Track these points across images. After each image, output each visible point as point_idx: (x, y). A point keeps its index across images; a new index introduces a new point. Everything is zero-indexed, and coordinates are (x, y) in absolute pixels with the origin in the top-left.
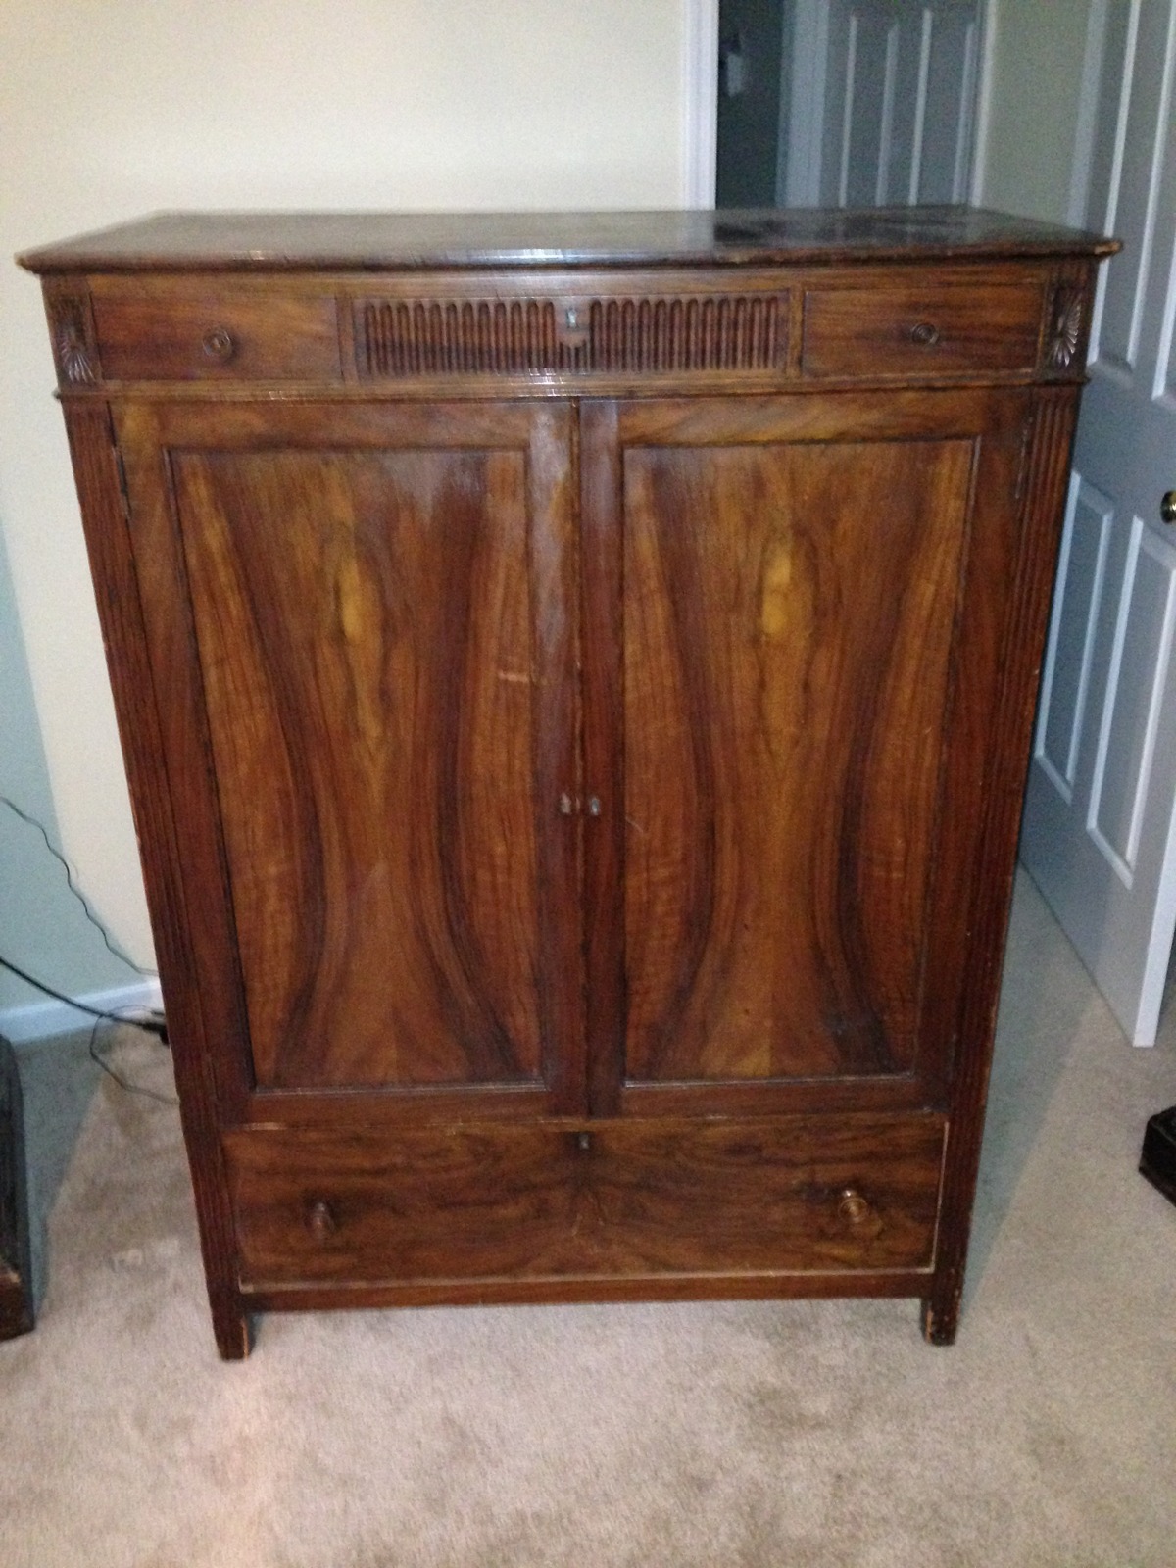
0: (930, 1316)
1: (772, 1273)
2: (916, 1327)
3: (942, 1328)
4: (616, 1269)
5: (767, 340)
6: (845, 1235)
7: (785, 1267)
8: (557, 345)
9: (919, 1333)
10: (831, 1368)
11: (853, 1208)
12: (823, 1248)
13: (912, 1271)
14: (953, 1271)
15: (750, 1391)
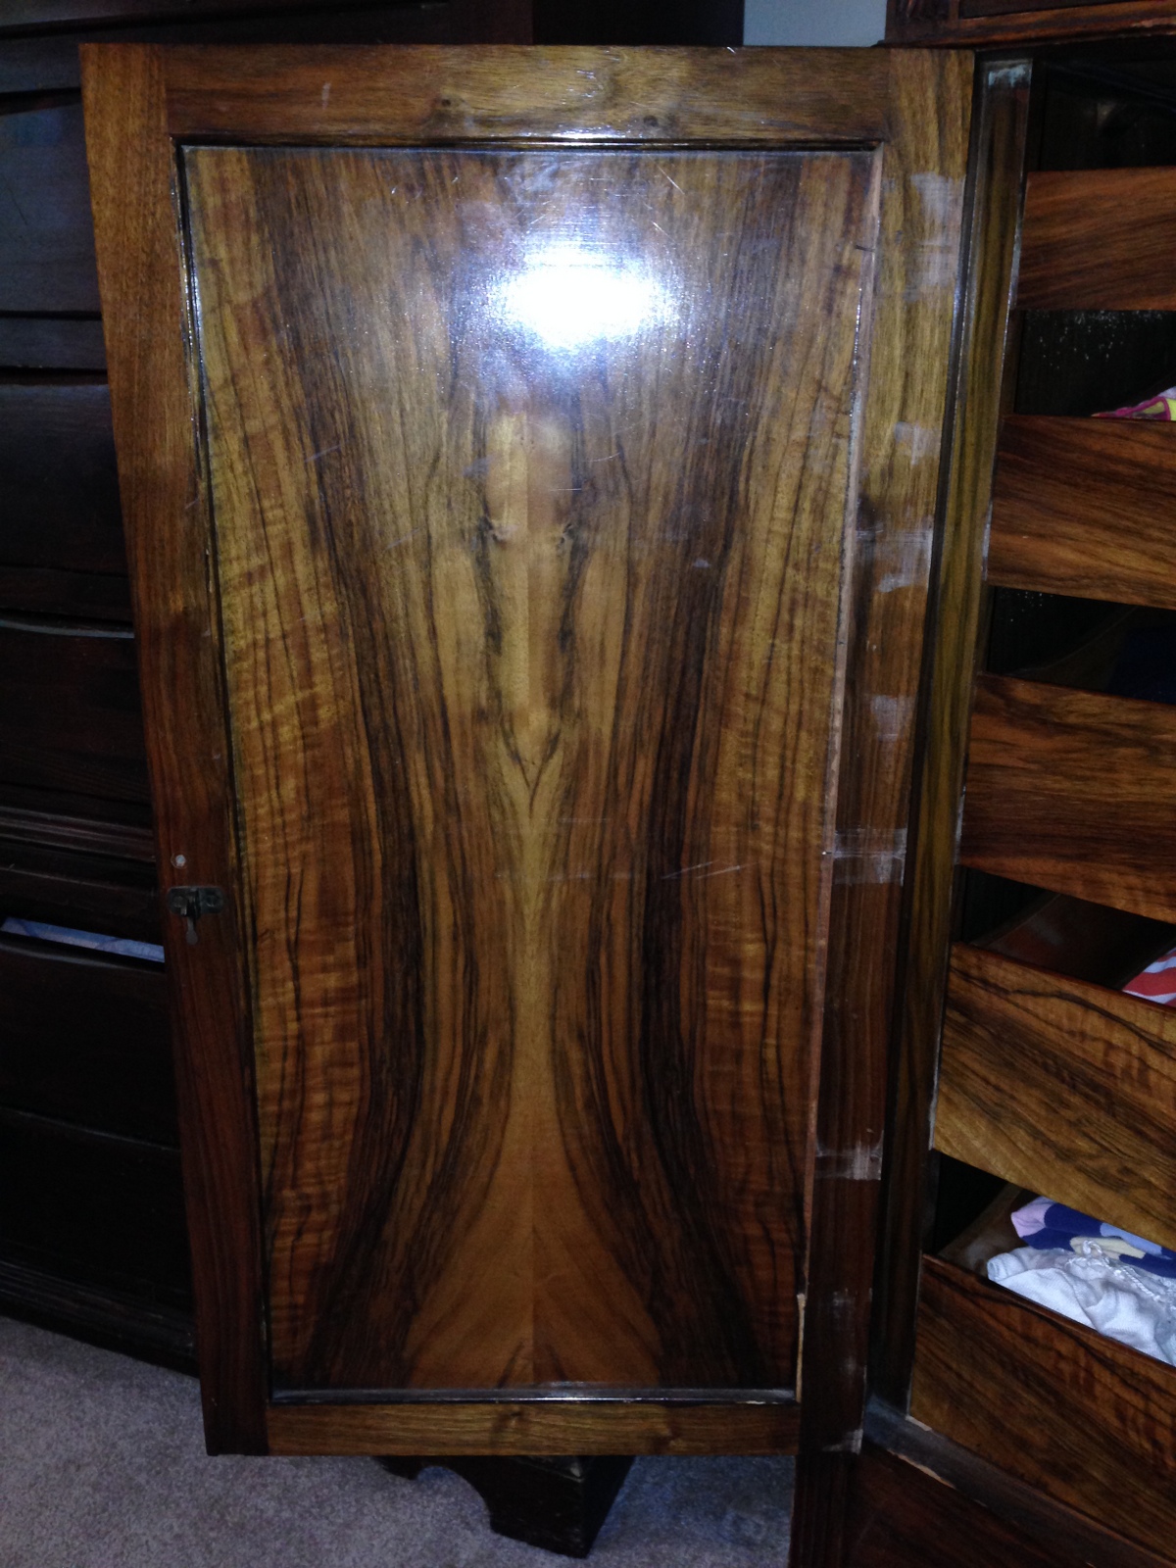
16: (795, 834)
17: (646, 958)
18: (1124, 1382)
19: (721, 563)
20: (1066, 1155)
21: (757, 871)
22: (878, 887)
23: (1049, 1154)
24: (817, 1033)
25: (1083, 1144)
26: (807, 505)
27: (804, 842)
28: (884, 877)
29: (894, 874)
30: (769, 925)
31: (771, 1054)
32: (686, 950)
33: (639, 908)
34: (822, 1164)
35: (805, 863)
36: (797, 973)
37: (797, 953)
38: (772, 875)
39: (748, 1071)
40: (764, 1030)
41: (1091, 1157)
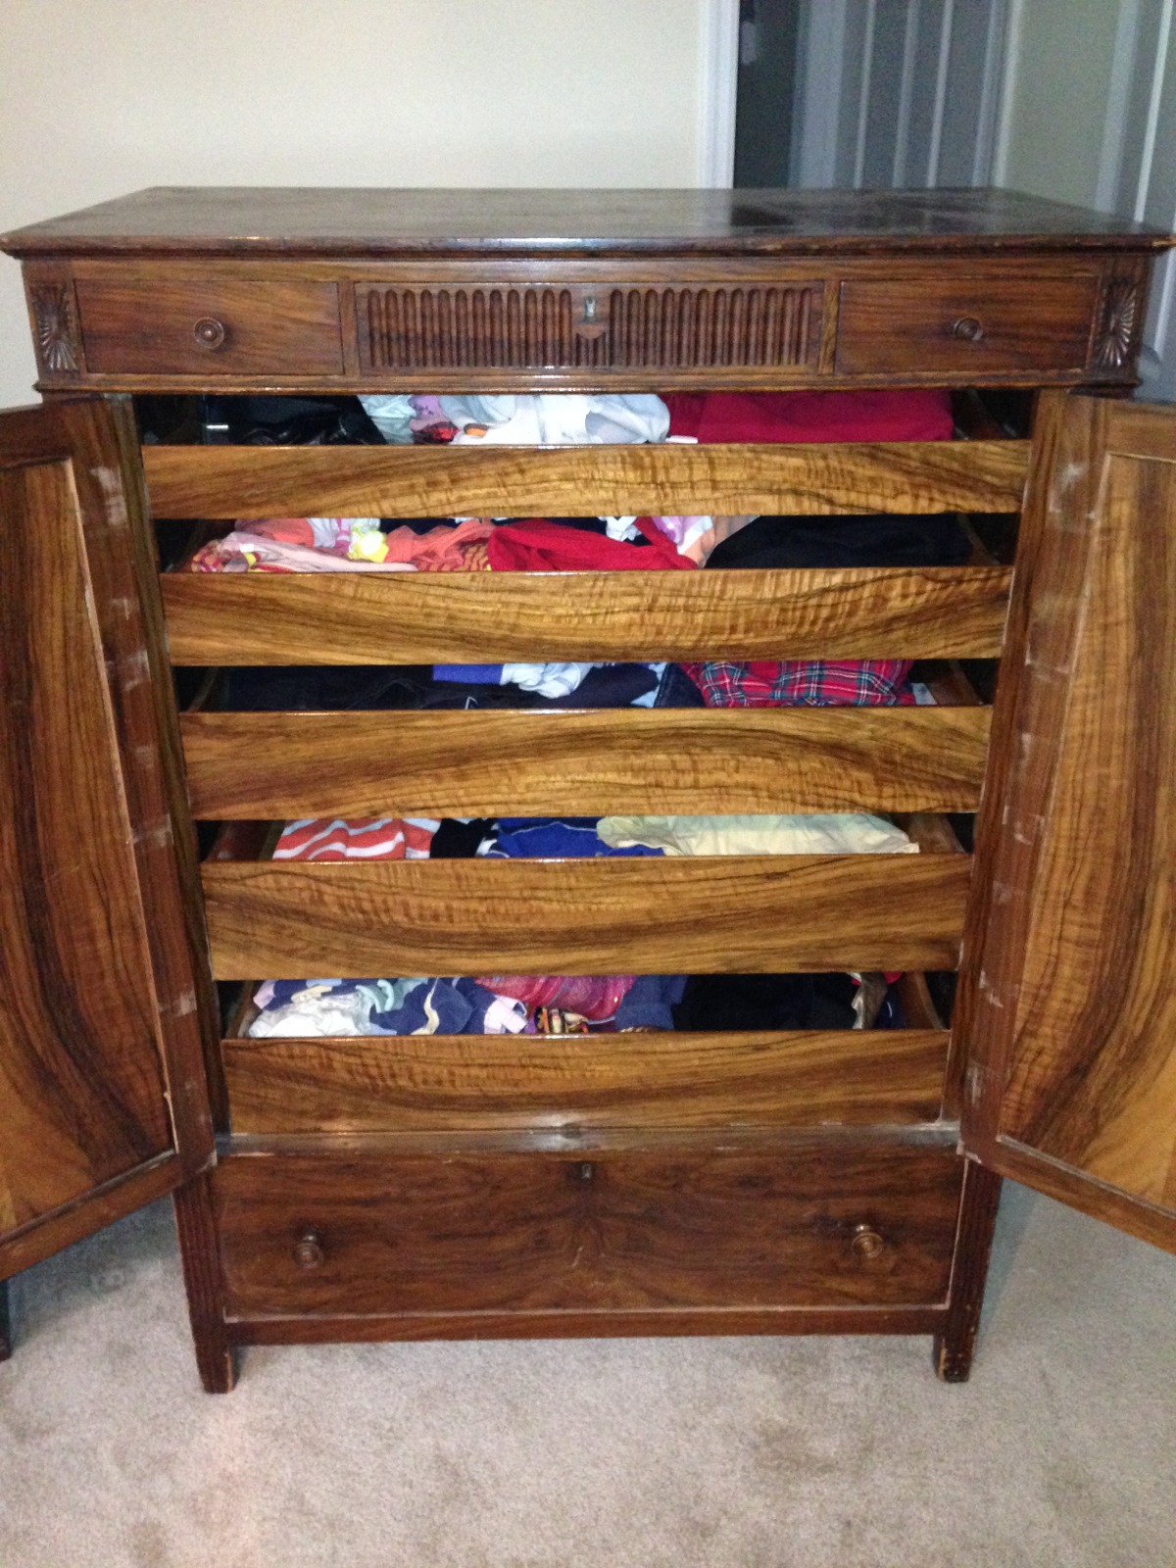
0: (944, 1353)
1: (781, 1309)
2: (929, 1362)
3: (956, 1365)
4: (617, 1304)
5: (799, 334)
6: (856, 1272)
7: (794, 1302)
8: (574, 337)
9: (932, 1371)
10: (841, 1406)
11: (866, 1244)
12: (834, 1283)
13: (927, 1307)
14: (968, 1307)
15: (755, 1429)
16: (107, 838)
17: (33, 940)
18: (347, 1054)
19: (29, 700)
20: (291, 953)
21: (90, 865)
22: (161, 850)
23: (281, 956)
24: (145, 942)
25: (298, 944)
26: (72, 654)
27: (113, 841)
28: (163, 843)
29: (168, 840)
30: (103, 894)
31: (120, 966)
32: (57, 928)
33: (23, 912)
34: (163, 1015)
35: (116, 851)
36: (126, 915)
37: (122, 903)
38: (99, 865)
39: (109, 981)
40: (114, 955)
41: (303, 949)
